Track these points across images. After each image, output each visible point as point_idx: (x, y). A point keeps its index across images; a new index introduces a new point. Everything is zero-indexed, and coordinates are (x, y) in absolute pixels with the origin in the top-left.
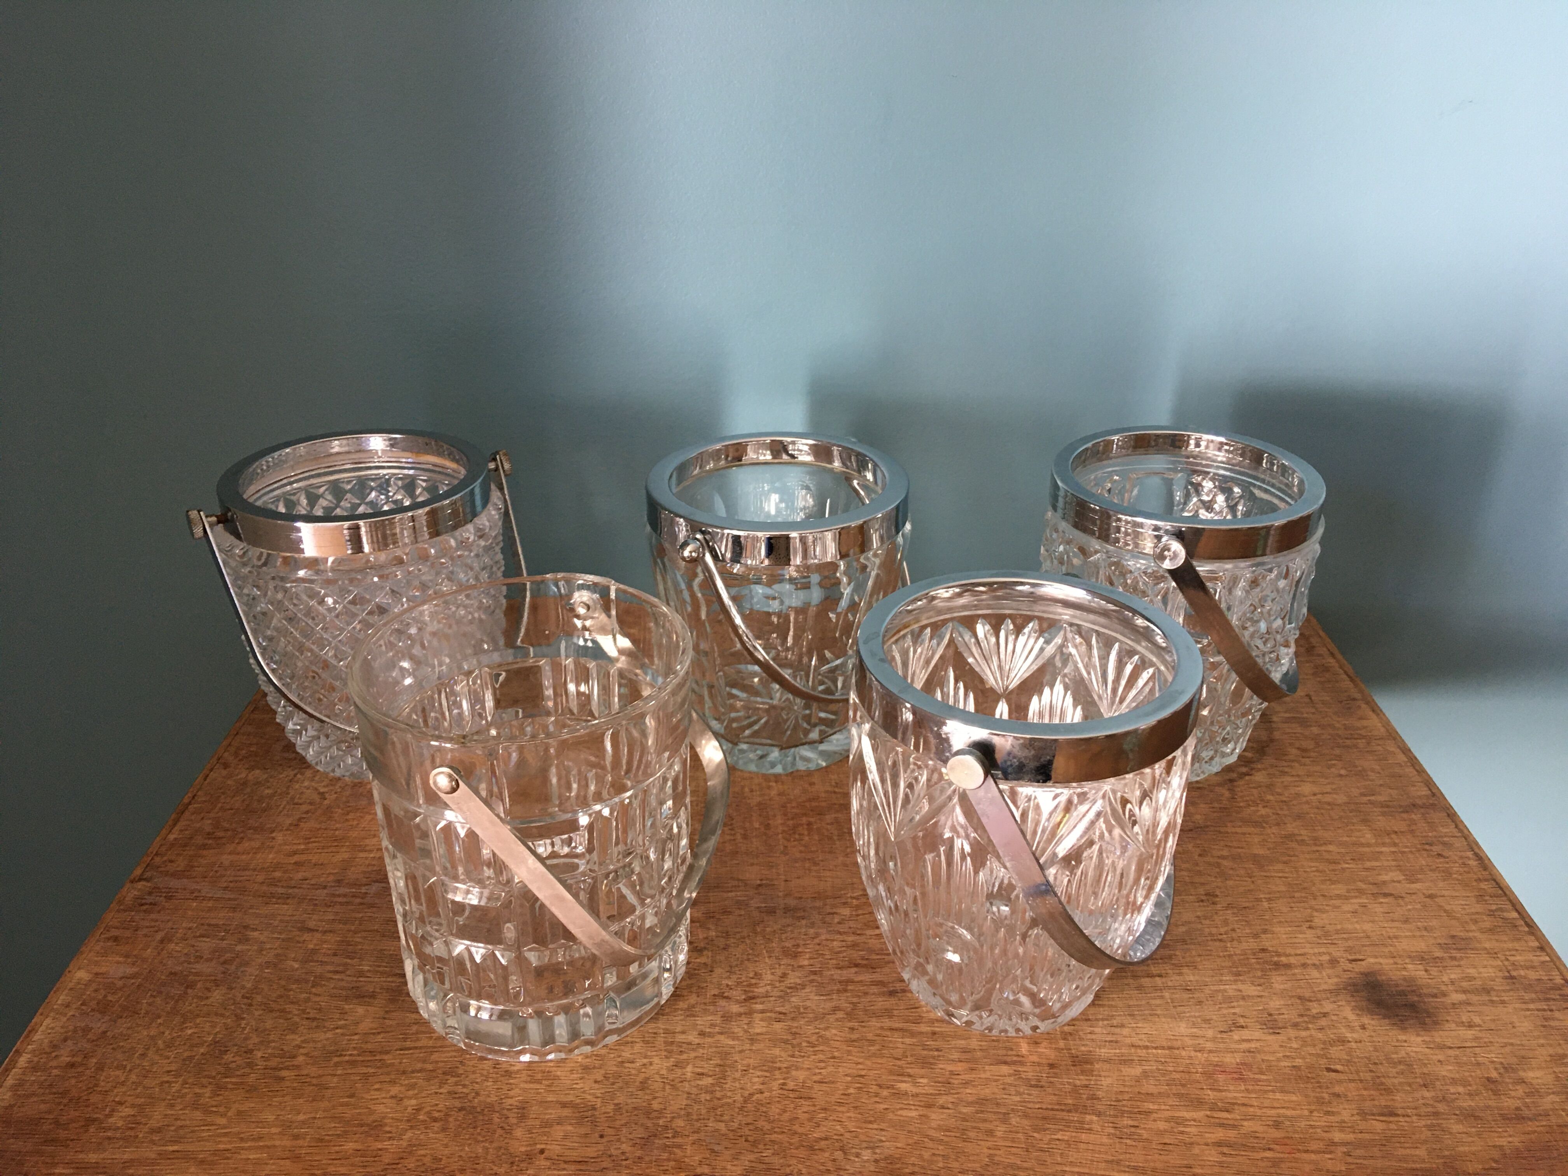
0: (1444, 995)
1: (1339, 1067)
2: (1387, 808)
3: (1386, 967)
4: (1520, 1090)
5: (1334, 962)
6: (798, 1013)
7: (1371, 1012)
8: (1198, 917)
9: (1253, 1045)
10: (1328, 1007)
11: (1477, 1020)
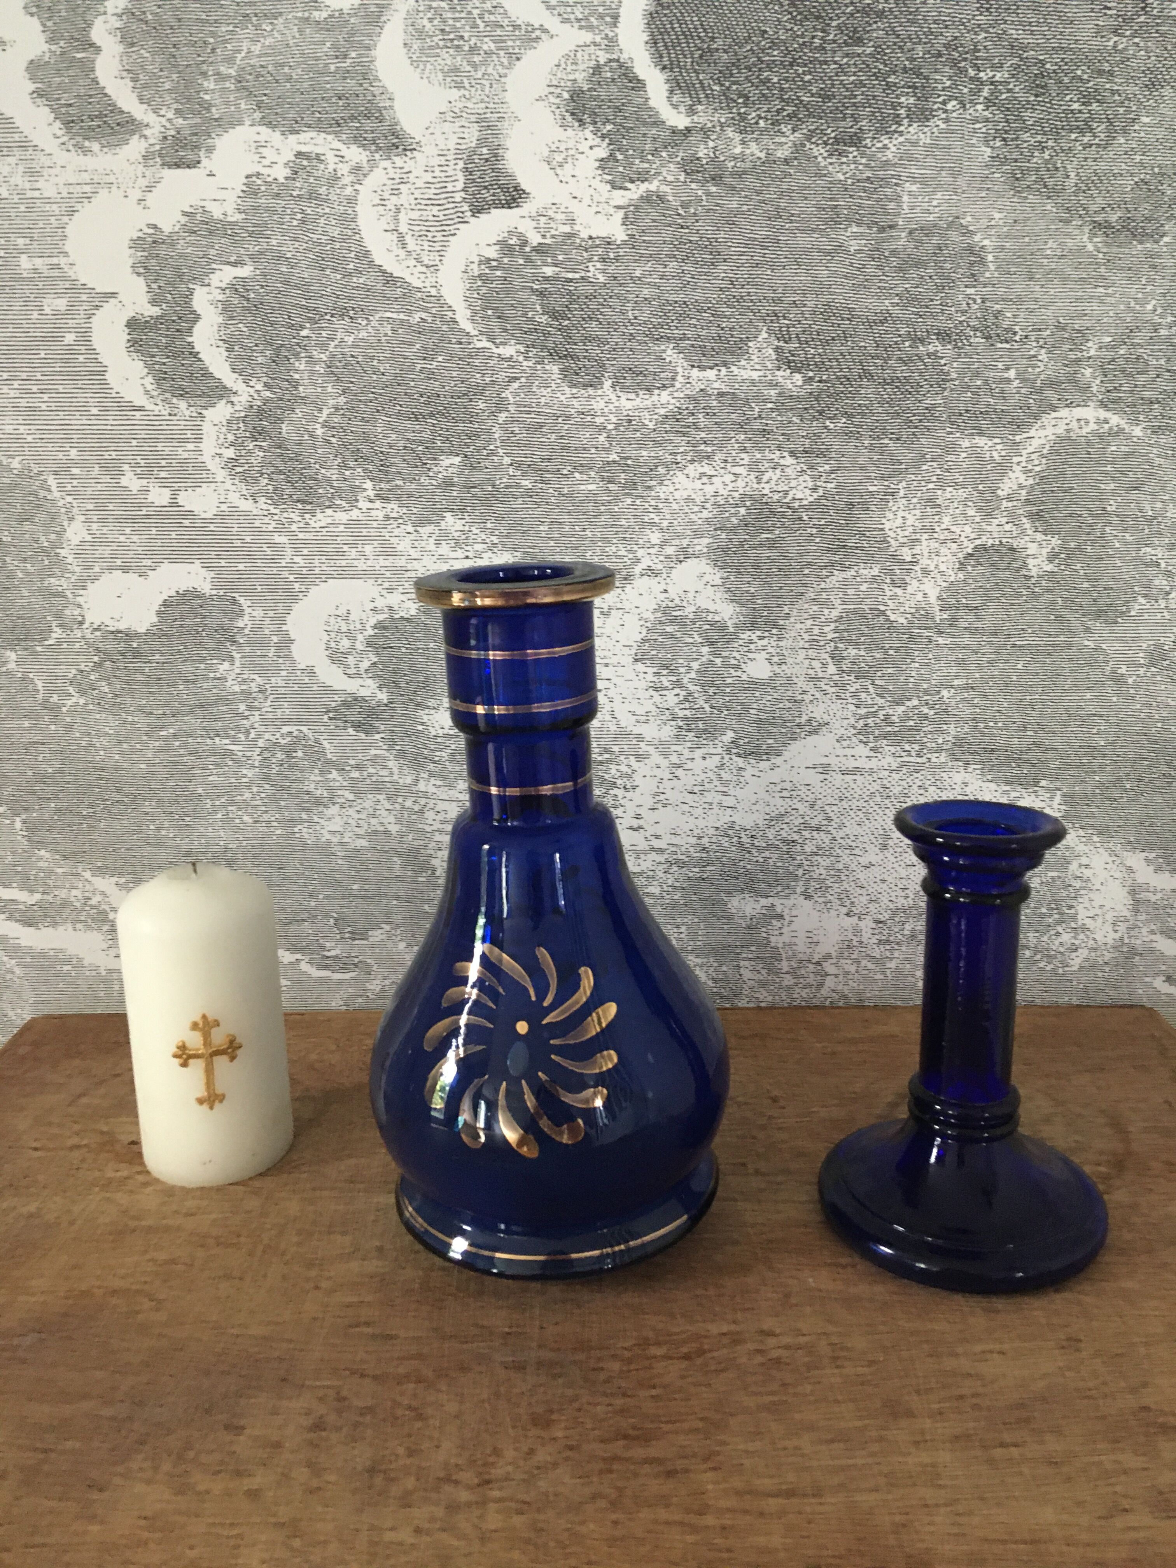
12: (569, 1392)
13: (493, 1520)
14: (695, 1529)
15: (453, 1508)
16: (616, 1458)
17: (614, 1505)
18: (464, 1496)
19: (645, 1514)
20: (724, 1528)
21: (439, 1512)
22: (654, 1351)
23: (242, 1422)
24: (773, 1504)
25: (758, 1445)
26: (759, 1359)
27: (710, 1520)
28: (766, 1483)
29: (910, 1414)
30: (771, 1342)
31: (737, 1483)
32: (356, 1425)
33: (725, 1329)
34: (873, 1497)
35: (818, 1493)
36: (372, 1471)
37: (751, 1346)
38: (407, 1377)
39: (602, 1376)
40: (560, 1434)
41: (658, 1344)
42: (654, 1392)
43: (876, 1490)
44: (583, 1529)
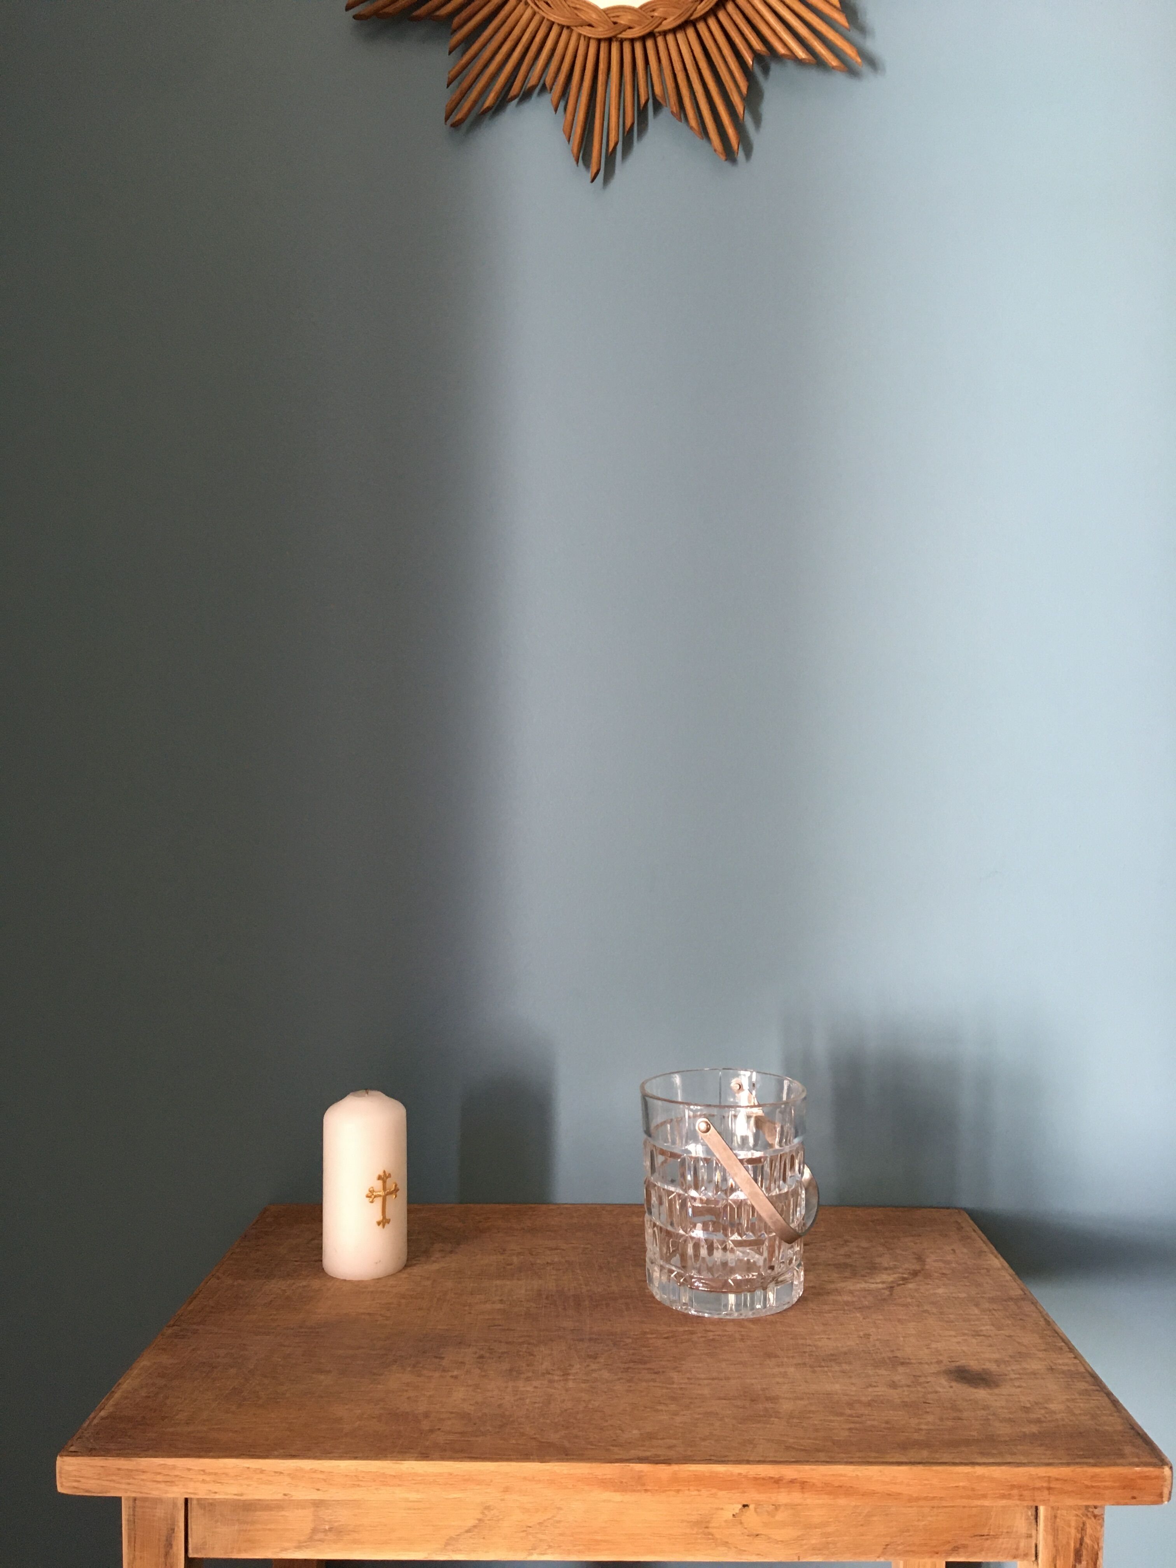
0: (1006, 1375)
1: (931, 1402)
2: (992, 1300)
3: (972, 1364)
4: (1043, 1411)
5: (939, 1362)
6: (596, 1380)
7: (956, 1381)
8: (857, 1344)
9: (879, 1393)
10: (929, 1379)
11: (1024, 1385)
12: (606, 1348)
13: (571, 1384)
14: (667, 1388)
15: (551, 1381)
16: (628, 1368)
17: (629, 1381)
18: (556, 1378)
19: (644, 1384)
20: (682, 1388)
21: (546, 1382)
22: (649, 1336)
23: (443, 1356)
24: (706, 1382)
25: (700, 1365)
26: (704, 1339)
27: (675, 1386)
28: (703, 1376)
29: (776, 1356)
30: (710, 1334)
31: (688, 1375)
32: (500, 1357)
33: (687, 1329)
34: (753, 1381)
35: (728, 1379)
36: (511, 1370)
37: (700, 1335)
38: (523, 1343)
39: (622, 1344)
40: (602, 1361)
41: (652, 1334)
42: (649, 1349)
43: (756, 1378)
44: (615, 1388)
